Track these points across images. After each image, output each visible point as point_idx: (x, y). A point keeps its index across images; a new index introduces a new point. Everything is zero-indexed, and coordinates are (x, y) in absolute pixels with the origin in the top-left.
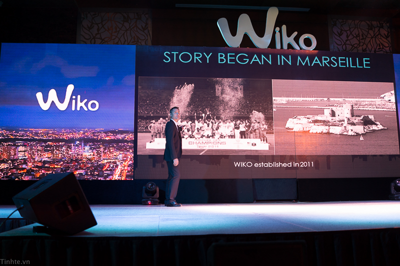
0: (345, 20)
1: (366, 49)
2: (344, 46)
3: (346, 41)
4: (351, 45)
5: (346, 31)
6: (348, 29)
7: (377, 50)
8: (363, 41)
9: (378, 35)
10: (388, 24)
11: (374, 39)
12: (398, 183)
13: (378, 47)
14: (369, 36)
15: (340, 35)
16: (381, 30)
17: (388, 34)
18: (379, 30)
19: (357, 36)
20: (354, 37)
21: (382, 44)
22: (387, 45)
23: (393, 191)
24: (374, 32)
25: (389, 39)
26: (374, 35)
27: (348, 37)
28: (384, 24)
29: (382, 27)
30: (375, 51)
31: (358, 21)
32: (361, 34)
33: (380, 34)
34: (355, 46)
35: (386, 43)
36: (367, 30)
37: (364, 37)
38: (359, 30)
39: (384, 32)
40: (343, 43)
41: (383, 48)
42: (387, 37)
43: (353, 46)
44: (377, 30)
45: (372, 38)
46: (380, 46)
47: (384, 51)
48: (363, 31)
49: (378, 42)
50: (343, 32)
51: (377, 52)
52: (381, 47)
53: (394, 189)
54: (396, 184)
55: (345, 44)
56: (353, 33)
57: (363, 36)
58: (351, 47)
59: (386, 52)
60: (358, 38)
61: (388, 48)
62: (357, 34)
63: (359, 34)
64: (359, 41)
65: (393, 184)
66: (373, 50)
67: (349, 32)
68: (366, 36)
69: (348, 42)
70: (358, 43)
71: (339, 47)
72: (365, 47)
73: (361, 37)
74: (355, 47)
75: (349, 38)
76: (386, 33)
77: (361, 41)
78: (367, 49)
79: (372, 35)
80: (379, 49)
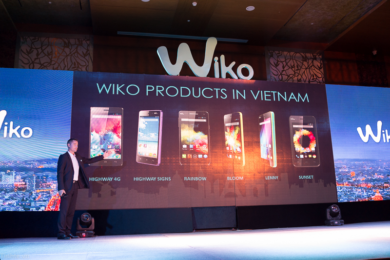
0: (281, 52)
1: (300, 79)
2: (280, 76)
3: (283, 71)
4: (287, 75)
5: (282, 62)
6: (284, 60)
7: (311, 80)
8: (298, 72)
9: (311, 66)
10: (321, 57)
11: (308, 70)
12: (333, 209)
13: (312, 78)
14: (304, 67)
15: (277, 65)
16: (314, 61)
17: (321, 65)
18: (313, 62)
19: (292, 67)
20: (290, 68)
21: (315, 75)
22: (320, 76)
23: (329, 216)
24: (308, 63)
25: (322, 70)
26: (308, 66)
27: (284, 67)
28: (317, 56)
29: (315, 59)
30: (309, 81)
31: (293, 53)
32: (296, 65)
33: (314, 66)
34: (291, 76)
35: (320, 74)
36: (302, 62)
37: (299, 68)
38: (294, 61)
39: (317, 63)
40: (279, 74)
41: (316, 79)
42: (320, 68)
43: (289, 76)
44: (310, 61)
45: (306, 69)
46: (313, 77)
47: (318, 81)
48: (298, 62)
49: (312, 73)
50: (279, 63)
51: (311, 83)
52: (315, 77)
53: (330, 214)
54: (331, 209)
55: (281, 74)
56: (289, 64)
57: (297, 67)
58: (287, 77)
59: (320, 82)
60: (293, 69)
61: (321, 79)
62: (292, 65)
63: (294, 65)
64: (294, 72)
65: (328, 210)
66: (307, 80)
67: (284, 63)
68: (301, 67)
69: (284, 73)
70: (293, 73)
71: (275, 77)
72: (300, 77)
73: (296, 68)
74: (291, 78)
75: (285, 69)
76: (319, 65)
77: (296, 71)
78: (302, 79)
79: (307, 66)
80: (313, 79)
